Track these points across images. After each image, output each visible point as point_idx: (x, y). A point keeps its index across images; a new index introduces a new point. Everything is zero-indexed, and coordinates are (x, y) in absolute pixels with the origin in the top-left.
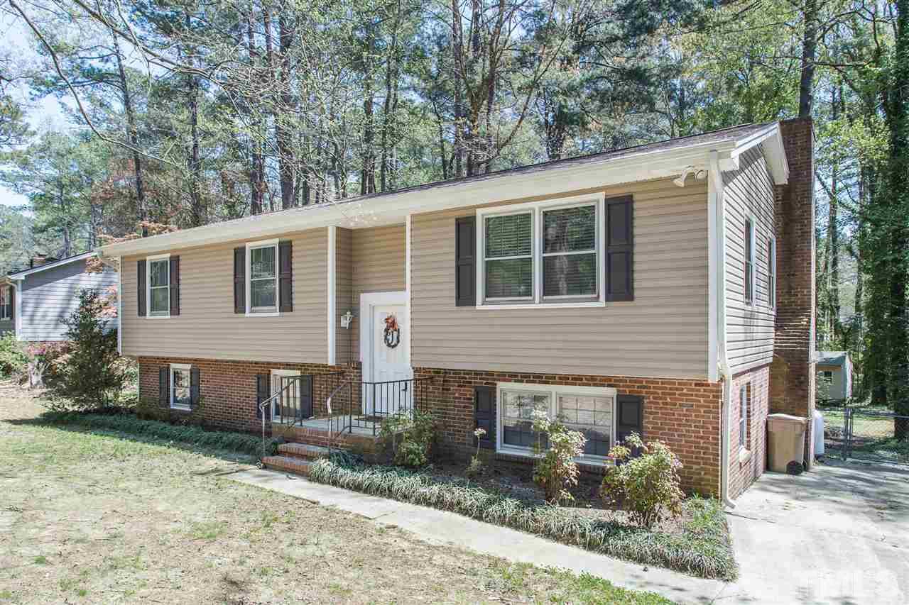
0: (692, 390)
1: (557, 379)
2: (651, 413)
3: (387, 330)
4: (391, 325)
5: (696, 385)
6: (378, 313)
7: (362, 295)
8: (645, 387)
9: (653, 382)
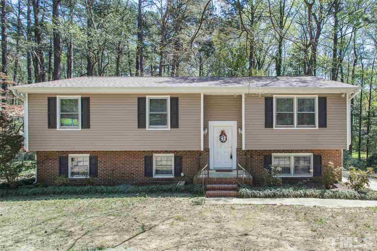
0: (335, 152)
1: (295, 152)
2: (324, 160)
3: (220, 136)
4: (223, 133)
5: (336, 151)
6: (215, 129)
7: (209, 122)
8: (322, 152)
9: (324, 151)
